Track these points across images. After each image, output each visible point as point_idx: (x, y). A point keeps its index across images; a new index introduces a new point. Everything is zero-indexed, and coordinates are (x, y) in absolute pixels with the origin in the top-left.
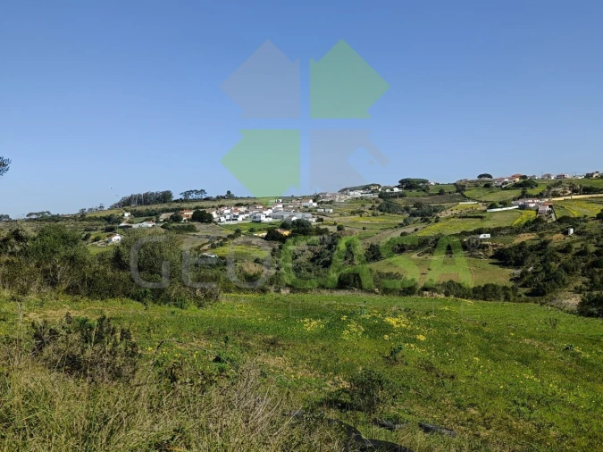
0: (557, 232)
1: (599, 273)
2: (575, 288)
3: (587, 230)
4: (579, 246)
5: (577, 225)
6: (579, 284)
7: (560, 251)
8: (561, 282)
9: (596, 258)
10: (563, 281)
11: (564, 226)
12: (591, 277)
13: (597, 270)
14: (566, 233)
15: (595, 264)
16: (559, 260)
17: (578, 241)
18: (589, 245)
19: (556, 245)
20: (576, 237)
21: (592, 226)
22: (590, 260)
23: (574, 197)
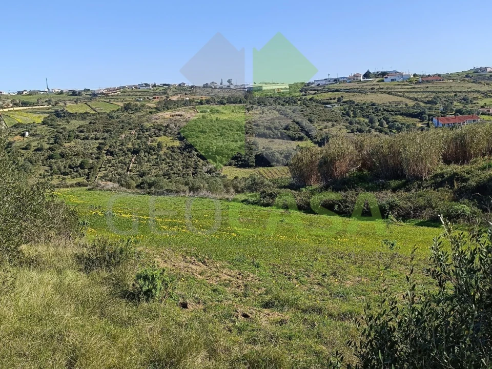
0: (16, 135)
1: (55, 163)
2: (40, 175)
3: (38, 133)
4: (36, 145)
5: (31, 129)
6: (42, 172)
7: (23, 149)
8: (28, 171)
9: (50, 152)
10: (30, 170)
11: (20, 130)
12: (50, 166)
13: (53, 161)
14: (23, 135)
15: (51, 157)
16: (23, 156)
17: (34, 141)
18: (43, 143)
19: (18, 144)
20: (31, 138)
21: (41, 130)
22: (46, 154)
23: (15, 109)
